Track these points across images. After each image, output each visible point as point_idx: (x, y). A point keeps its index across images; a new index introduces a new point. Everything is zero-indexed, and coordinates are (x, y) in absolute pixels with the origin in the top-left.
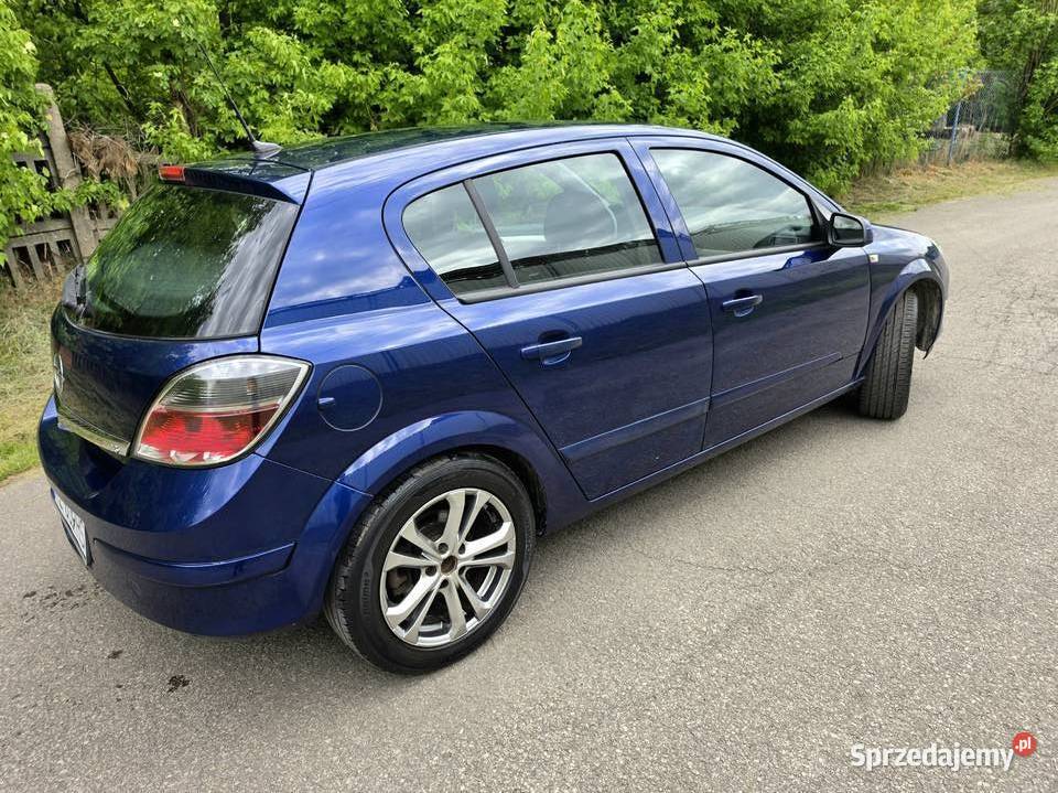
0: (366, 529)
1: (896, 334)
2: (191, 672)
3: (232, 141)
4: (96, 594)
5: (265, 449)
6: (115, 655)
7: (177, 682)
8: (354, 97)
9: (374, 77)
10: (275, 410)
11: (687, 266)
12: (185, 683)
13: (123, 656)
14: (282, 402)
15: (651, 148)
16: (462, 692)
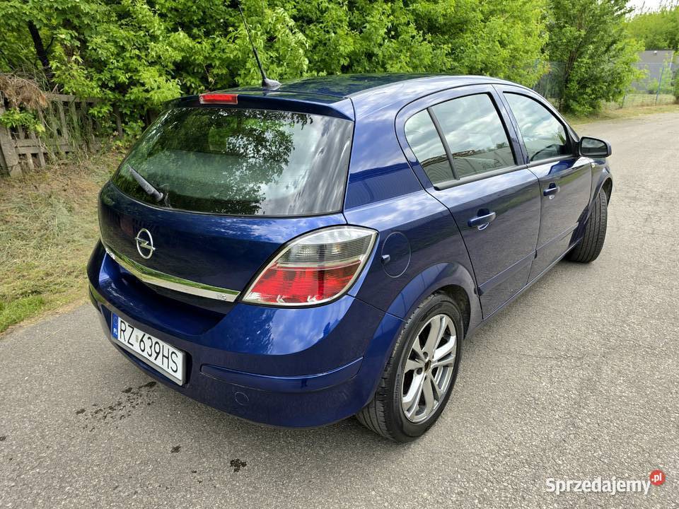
0: (397, 345)
1: (598, 211)
2: (243, 456)
3: (113, 86)
4: (134, 407)
5: (355, 292)
6: (176, 449)
7: (237, 465)
8: (195, 60)
9: (206, 45)
10: (359, 264)
11: (527, 167)
12: (244, 465)
13: (181, 449)
14: (362, 258)
15: (504, 92)
16: (443, 450)
